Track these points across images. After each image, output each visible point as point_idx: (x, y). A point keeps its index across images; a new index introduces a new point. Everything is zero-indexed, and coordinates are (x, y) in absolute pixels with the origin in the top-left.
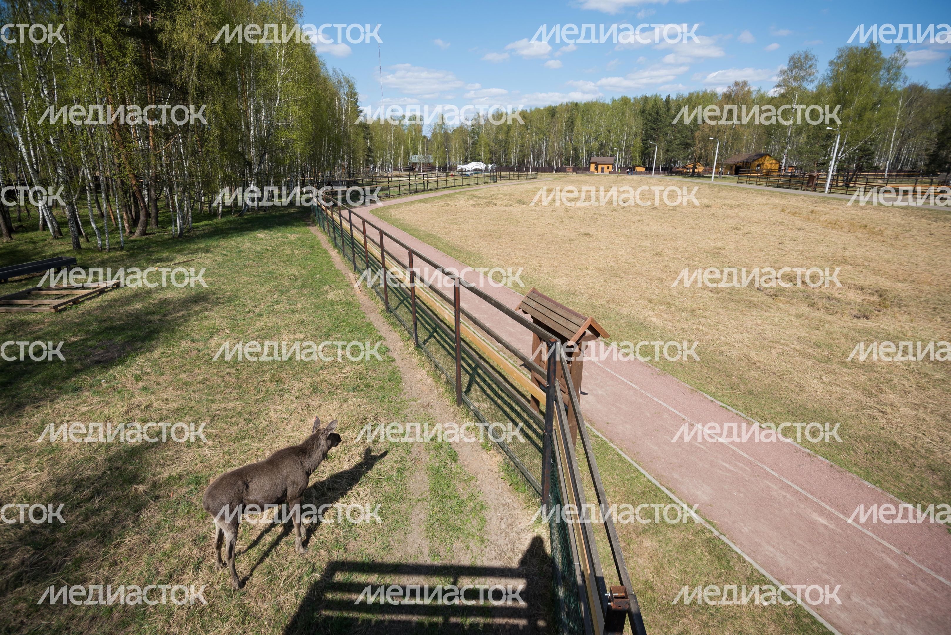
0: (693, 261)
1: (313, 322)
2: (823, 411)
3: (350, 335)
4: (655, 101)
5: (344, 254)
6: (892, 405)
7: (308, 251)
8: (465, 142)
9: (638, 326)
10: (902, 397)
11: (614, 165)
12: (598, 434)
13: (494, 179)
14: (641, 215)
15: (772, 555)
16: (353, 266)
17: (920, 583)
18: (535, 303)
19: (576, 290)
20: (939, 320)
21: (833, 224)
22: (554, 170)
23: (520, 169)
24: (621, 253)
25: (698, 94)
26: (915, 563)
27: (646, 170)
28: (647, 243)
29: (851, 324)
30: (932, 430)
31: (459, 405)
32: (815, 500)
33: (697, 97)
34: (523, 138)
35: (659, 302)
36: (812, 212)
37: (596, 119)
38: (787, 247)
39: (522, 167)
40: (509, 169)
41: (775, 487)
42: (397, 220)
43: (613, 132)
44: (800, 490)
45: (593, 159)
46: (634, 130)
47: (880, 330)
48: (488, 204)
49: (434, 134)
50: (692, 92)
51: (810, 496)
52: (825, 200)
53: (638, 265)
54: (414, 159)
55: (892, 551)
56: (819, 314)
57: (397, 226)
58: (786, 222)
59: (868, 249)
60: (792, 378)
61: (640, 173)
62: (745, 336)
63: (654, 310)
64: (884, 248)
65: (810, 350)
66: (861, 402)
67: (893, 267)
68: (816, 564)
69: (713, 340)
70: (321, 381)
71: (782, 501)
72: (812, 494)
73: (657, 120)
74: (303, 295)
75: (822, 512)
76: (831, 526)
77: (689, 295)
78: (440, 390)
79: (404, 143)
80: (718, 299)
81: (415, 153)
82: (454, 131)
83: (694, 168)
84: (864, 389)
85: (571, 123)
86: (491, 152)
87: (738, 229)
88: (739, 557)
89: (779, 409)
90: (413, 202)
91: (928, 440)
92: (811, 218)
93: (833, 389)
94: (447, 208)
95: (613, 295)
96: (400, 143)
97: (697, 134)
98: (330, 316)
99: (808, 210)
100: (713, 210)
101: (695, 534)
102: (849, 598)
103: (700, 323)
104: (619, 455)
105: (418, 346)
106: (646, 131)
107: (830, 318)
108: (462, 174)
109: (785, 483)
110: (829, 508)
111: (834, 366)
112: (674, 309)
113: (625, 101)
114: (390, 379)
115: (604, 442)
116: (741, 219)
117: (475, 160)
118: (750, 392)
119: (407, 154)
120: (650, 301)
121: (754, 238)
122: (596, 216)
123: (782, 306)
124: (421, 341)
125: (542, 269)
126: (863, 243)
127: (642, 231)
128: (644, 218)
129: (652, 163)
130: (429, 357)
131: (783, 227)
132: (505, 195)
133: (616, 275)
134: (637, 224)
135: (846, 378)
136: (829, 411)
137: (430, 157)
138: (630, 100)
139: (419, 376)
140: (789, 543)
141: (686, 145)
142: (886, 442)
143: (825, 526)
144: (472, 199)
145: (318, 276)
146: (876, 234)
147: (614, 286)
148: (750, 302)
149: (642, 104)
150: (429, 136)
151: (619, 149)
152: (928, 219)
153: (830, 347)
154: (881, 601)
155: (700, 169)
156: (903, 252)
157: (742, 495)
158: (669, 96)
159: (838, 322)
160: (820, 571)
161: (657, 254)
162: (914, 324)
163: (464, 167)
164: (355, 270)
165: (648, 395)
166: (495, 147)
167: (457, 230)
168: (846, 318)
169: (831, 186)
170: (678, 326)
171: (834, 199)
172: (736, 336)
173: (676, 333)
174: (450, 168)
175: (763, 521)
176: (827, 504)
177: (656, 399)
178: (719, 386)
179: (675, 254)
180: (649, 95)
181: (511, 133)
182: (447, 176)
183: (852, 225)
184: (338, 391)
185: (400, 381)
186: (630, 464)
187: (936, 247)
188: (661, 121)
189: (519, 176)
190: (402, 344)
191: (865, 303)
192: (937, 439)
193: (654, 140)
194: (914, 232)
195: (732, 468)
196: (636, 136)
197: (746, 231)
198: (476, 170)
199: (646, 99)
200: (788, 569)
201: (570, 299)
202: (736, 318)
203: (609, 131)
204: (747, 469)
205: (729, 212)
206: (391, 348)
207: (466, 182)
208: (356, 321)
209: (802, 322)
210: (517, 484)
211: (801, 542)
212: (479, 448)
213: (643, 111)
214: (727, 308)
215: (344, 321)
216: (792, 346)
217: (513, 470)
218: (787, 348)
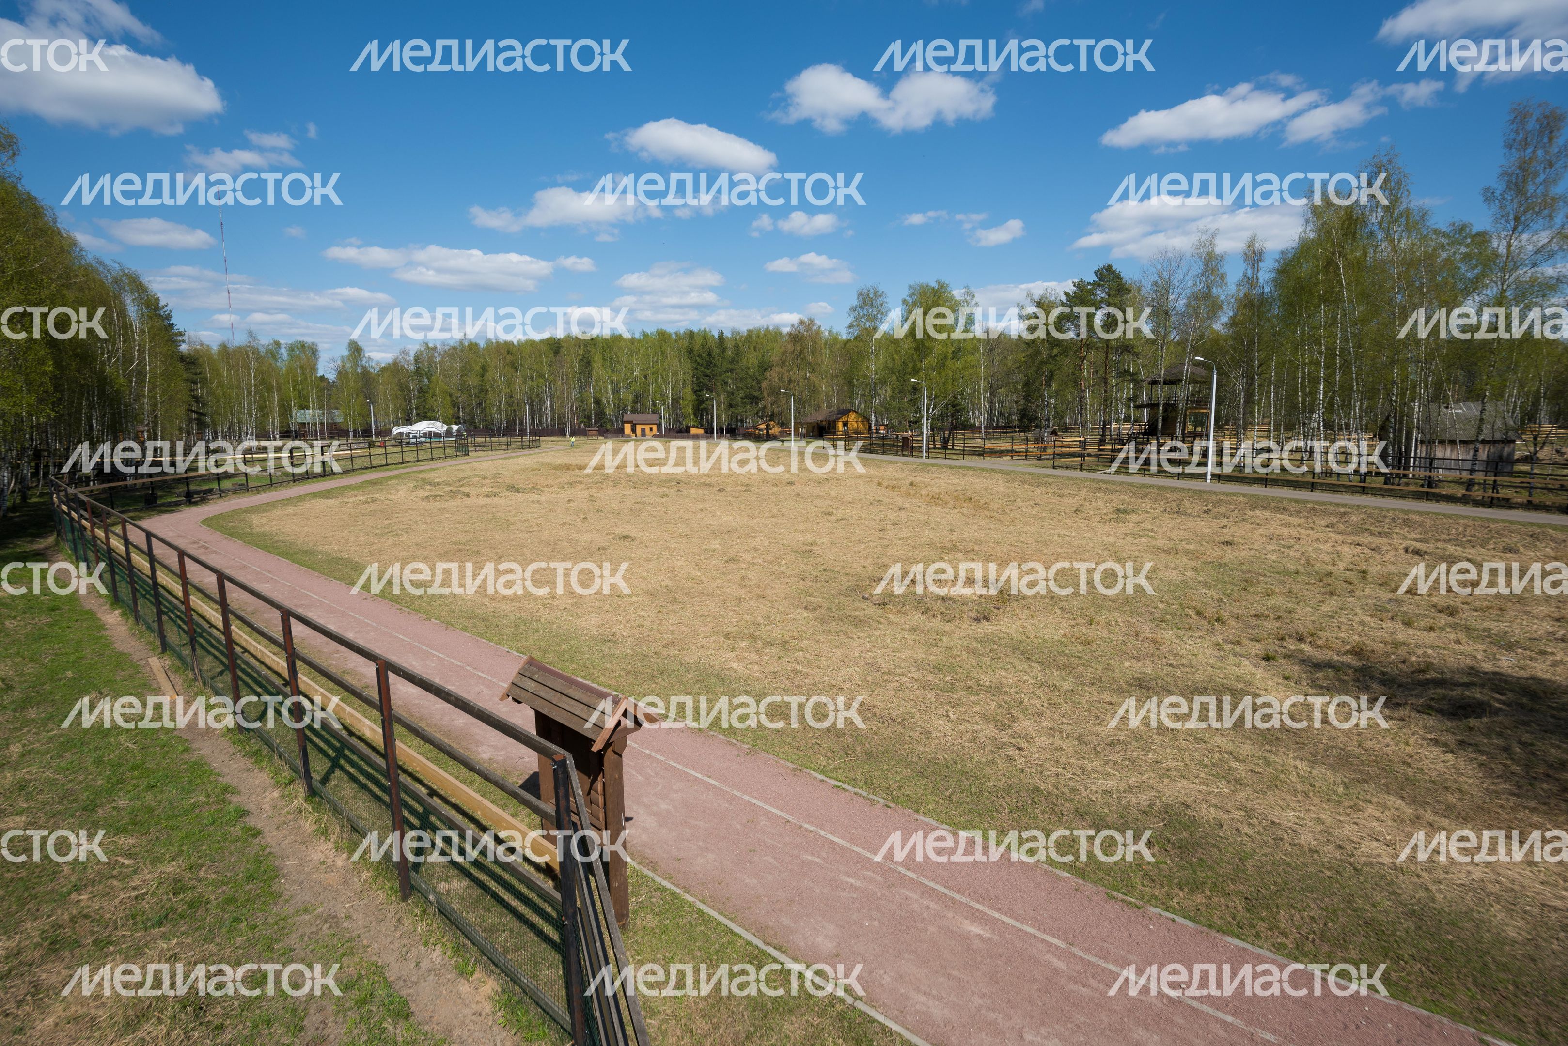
0: (780, 566)
1: (53, 783)
2: (956, 762)
3: (149, 796)
4: (704, 338)
5: (137, 618)
6: (1027, 737)
7: (45, 619)
8: (403, 388)
9: (713, 680)
10: (1036, 722)
11: (659, 426)
12: (665, 883)
13: (462, 449)
14: (704, 500)
15: (924, 1008)
16: (158, 642)
17: (1093, 982)
18: (533, 684)
19: (614, 634)
20: (1058, 611)
21: (936, 499)
22: (568, 433)
23: (509, 431)
24: (679, 563)
25: (759, 330)
26: (1082, 955)
27: (706, 432)
28: (716, 544)
29: (971, 632)
30: (1072, 760)
31: (405, 898)
32: (964, 900)
33: (758, 336)
34: (509, 384)
35: (740, 636)
36: (912, 484)
37: (625, 358)
38: (890, 535)
39: (512, 429)
40: (491, 431)
41: (915, 896)
42: (264, 534)
43: (651, 379)
44: (945, 891)
45: (628, 416)
46: (680, 377)
47: (1002, 635)
48: (453, 494)
49: (342, 373)
50: (751, 328)
51: (957, 897)
52: (925, 468)
53: (705, 580)
54: (301, 416)
55: (1057, 947)
56: (935, 623)
57: (265, 548)
58: (884, 499)
59: (976, 528)
60: (915, 723)
61: (697, 437)
62: (854, 670)
63: (733, 650)
64: (992, 526)
65: (930, 677)
66: (996, 739)
67: (1005, 550)
68: (977, 1001)
69: (815, 684)
70: (73, 920)
71: (925, 915)
72: (959, 892)
73: (709, 365)
74: (27, 723)
75: (976, 917)
76: (987, 935)
77: (778, 619)
78: (365, 875)
79: (279, 389)
80: (816, 619)
81: (303, 407)
82: (383, 370)
83: (768, 428)
84: (996, 720)
85: (586, 364)
86: (454, 405)
87: (830, 514)
88: (884, 1027)
89: (906, 772)
90: (300, 499)
91: (1070, 776)
92: (912, 492)
93: (963, 728)
94: (372, 507)
95: (673, 633)
96: (269, 390)
97: (764, 385)
98: (98, 762)
99: (908, 482)
100: (797, 488)
101: (822, 1013)
102: (1022, 1037)
103: (796, 660)
104: (700, 912)
105: (312, 793)
106: (698, 378)
107: (947, 627)
108: (402, 441)
109: (927, 886)
110: (980, 907)
111: (961, 694)
112: (760, 644)
113: (663, 335)
114: (250, 878)
115: (675, 896)
116: (832, 499)
117: (425, 418)
118: (869, 754)
119: (285, 410)
120: (727, 636)
121: (851, 525)
122: (638, 506)
123: (892, 617)
124: (316, 777)
125: (556, 603)
126: (970, 521)
127: (707, 526)
128: (708, 506)
129: (712, 422)
130: (336, 811)
131: (881, 508)
132: (485, 478)
133: (675, 600)
134: (699, 515)
135: (975, 710)
136: (963, 760)
137: (337, 413)
138: (670, 335)
139: (317, 856)
140: (942, 980)
141: (755, 399)
142: (1027, 791)
143: (980, 937)
144: (422, 487)
145: (69, 674)
146: (981, 508)
147: (673, 619)
148: (855, 618)
149: (686, 343)
150: (332, 376)
151: (664, 402)
152: (1031, 484)
153: (952, 669)
154: (1057, 1027)
155: (776, 430)
156: (1012, 528)
157: (876, 923)
158: (722, 333)
159: (957, 631)
160: (983, 1011)
161: (731, 561)
162: (1035, 621)
163: (405, 429)
164: (164, 650)
165: (736, 793)
166: (462, 398)
167: (394, 545)
168: (965, 626)
169: (928, 448)
170: (769, 669)
171: (933, 465)
172: (843, 673)
173: (766, 682)
174: (379, 433)
175: (906, 956)
176: (978, 902)
177: (747, 798)
178: (829, 755)
179: (754, 558)
180: (695, 329)
181: (489, 376)
182: (371, 445)
183: (956, 499)
184: (120, 933)
185: (275, 874)
186: (719, 923)
187: (1042, 518)
188: (715, 365)
189: (508, 444)
190: (276, 794)
191: (983, 600)
192: (1079, 772)
193: (710, 390)
194: (1019, 503)
195: (858, 884)
196: (685, 385)
197: (840, 516)
198: (429, 435)
199: (691, 335)
200: (946, 1024)
201: (606, 650)
202: (841, 645)
203: (646, 377)
204: (878, 878)
205: (817, 491)
206: (252, 807)
207: (410, 457)
208: (164, 763)
209: (917, 638)
210: (529, 1025)
211: (955, 973)
212: (452, 976)
213: (690, 352)
214: (827, 632)
215: (135, 767)
216: (910, 675)
217: (519, 1002)
218: (904, 679)
